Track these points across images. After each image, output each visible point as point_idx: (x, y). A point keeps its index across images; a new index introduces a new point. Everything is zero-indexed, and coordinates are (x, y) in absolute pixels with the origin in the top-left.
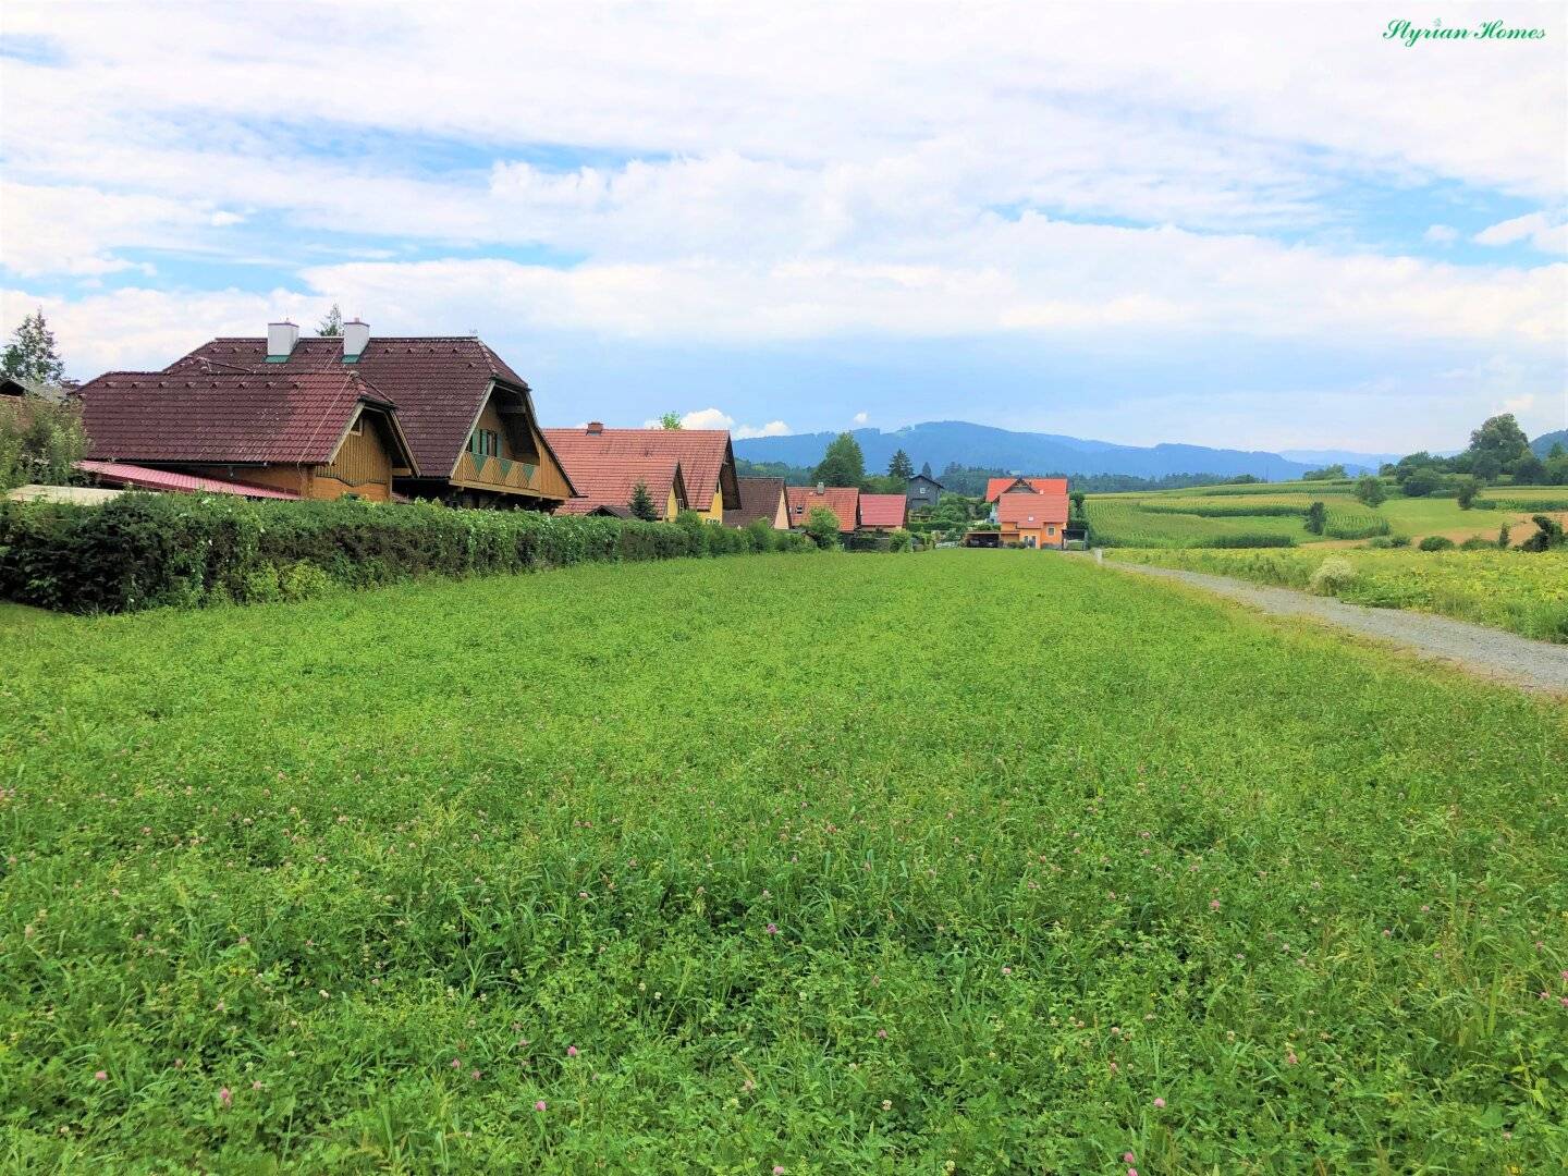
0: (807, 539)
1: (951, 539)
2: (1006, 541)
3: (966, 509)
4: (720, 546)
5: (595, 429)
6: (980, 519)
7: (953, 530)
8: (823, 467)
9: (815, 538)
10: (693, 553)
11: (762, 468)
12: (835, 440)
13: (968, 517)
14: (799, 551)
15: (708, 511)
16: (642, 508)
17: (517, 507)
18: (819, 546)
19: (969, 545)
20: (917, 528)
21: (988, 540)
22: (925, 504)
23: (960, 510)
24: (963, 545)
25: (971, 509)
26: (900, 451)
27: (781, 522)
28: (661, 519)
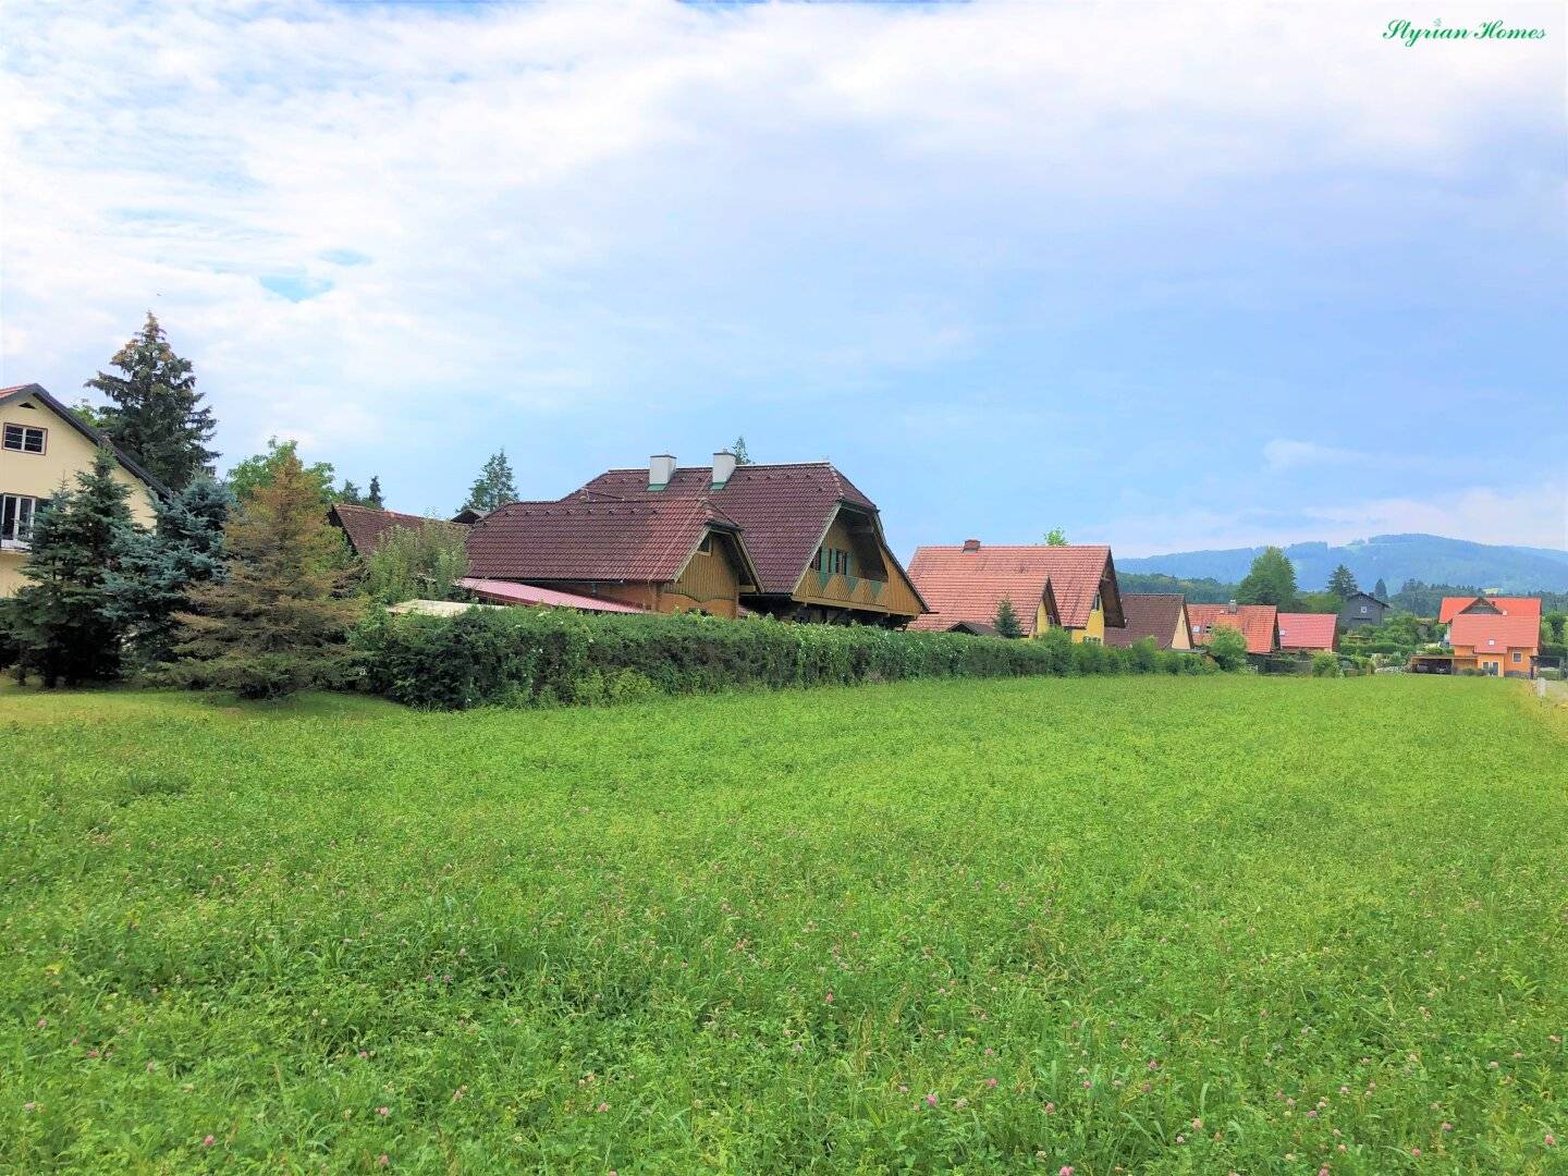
0: (1209, 661)
1: (1395, 663)
2: (1462, 667)
3: (1415, 631)
4: (1091, 664)
5: (972, 546)
6: (1432, 642)
7: (1398, 654)
8: (1247, 584)
9: (1217, 659)
10: (1058, 671)
11: (1190, 585)
12: (1261, 556)
13: (1418, 640)
14: (1195, 673)
15: (1083, 628)
16: (1008, 626)
17: (854, 622)
18: (1223, 668)
19: (1415, 670)
20: (1352, 651)
21: (1438, 665)
22: (1368, 625)
23: (1407, 631)
24: (1408, 671)
25: (1422, 630)
26: (1341, 567)
27: (1180, 641)
28: (1027, 636)
